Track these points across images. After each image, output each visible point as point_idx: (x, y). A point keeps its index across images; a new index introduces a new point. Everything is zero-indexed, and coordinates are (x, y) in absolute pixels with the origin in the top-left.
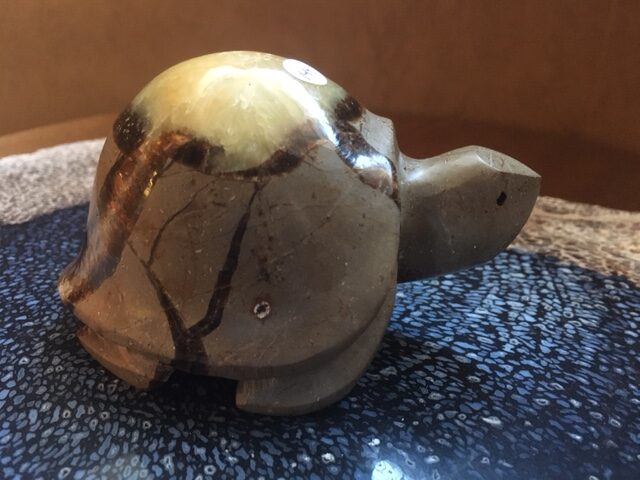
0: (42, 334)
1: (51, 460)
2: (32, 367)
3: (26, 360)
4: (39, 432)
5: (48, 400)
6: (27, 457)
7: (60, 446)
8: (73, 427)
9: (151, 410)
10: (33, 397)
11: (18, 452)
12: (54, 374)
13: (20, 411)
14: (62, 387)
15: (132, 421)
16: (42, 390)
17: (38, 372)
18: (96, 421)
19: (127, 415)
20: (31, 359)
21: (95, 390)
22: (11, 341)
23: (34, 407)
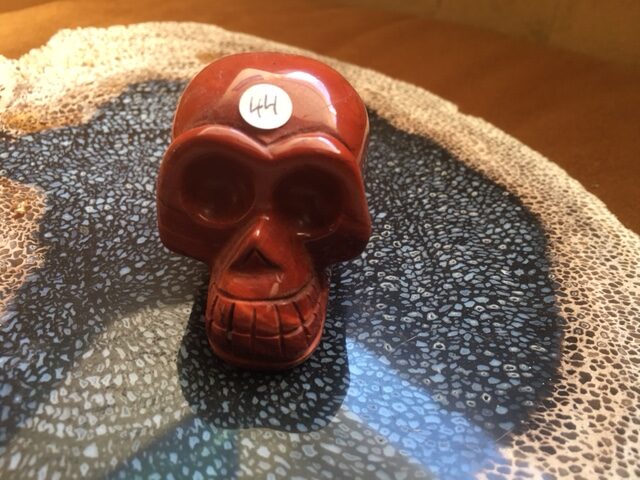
0: (392, 328)
1: (486, 250)
2: (434, 306)
3: (429, 317)
4: (476, 266)
5: (451, 277)
6: (495, 260)
7: (475, 252)
8: (459, 253)
9: (416, 229)
10: (457, 286)
11: (496, 266)
12: (428, 290)
13: (473, 285)
14: (436, 278)
15: (430, 232)
16: (447, 286)
17: (435, 300)
18: (445, 247)
19: (428, 236)
20: (425, 314)
21: (423, 259)
22: (419, 344)
23: (463, 280)
